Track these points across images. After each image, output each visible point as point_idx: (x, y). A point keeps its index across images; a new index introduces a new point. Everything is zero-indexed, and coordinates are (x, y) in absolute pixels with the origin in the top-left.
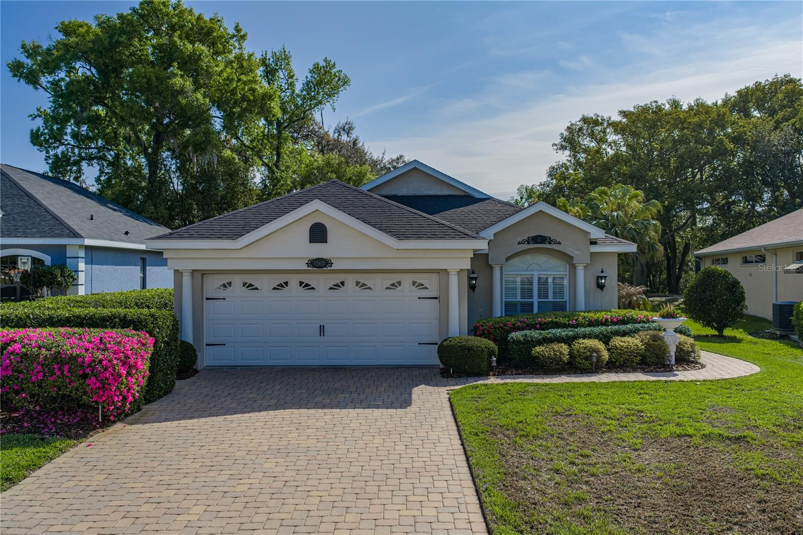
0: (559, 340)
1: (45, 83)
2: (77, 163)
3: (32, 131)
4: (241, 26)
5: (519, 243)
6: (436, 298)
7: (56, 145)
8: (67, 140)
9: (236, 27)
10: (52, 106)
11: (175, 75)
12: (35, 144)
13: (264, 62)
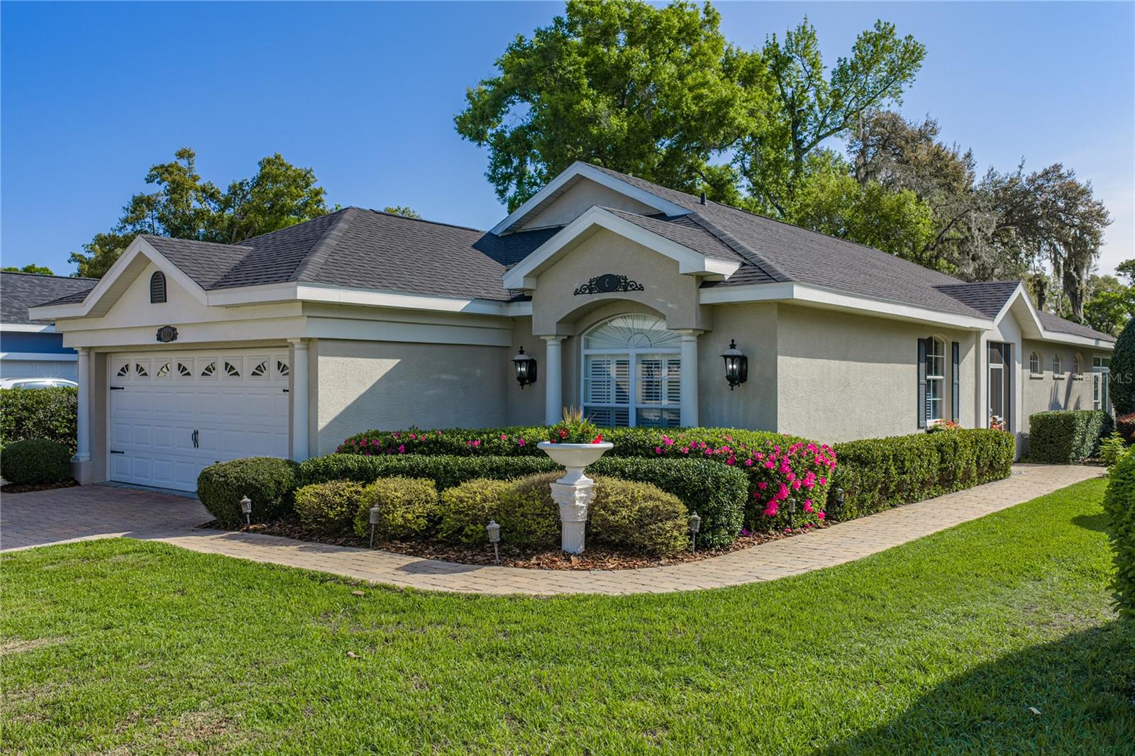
1: (490, 137)
4: (714, 5)
5: (576, 293)
9: (706, 8)
13: (772, 51)
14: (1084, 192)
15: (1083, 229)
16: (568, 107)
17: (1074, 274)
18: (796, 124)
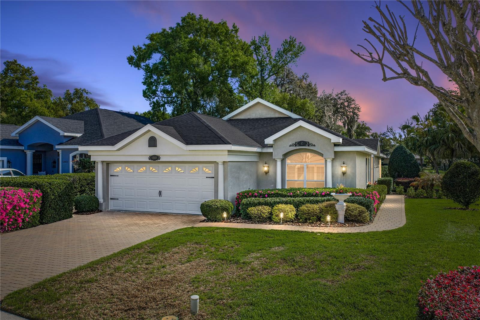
0: (266, 204)
1: (143, 66)
2: (163, 105)
3: (143, 90)
4: (236, 25)
5: (290, 146)
6: (214, 178)
7: (154, 97)
8: (158, 94)
9: (233, 26)
10: (144, 78)
11: (194, 56)
12: (145, 97)
13: (253, 43)
14: (353, 100)
15: (354, 113)
16: (187, 59)
17: (351, 128)
18: (262, 71)
